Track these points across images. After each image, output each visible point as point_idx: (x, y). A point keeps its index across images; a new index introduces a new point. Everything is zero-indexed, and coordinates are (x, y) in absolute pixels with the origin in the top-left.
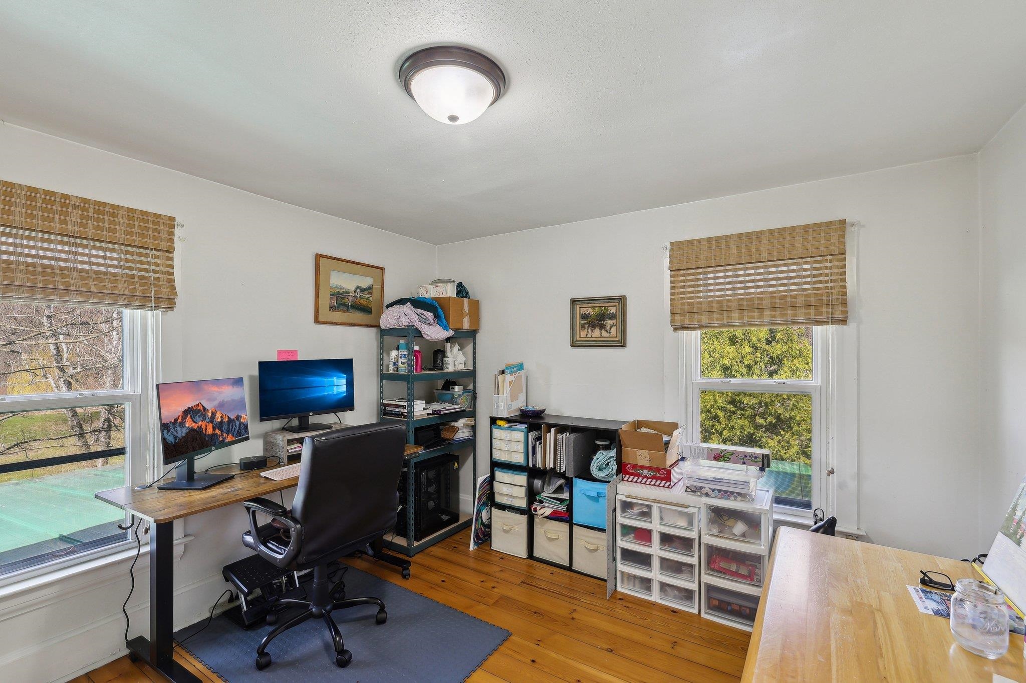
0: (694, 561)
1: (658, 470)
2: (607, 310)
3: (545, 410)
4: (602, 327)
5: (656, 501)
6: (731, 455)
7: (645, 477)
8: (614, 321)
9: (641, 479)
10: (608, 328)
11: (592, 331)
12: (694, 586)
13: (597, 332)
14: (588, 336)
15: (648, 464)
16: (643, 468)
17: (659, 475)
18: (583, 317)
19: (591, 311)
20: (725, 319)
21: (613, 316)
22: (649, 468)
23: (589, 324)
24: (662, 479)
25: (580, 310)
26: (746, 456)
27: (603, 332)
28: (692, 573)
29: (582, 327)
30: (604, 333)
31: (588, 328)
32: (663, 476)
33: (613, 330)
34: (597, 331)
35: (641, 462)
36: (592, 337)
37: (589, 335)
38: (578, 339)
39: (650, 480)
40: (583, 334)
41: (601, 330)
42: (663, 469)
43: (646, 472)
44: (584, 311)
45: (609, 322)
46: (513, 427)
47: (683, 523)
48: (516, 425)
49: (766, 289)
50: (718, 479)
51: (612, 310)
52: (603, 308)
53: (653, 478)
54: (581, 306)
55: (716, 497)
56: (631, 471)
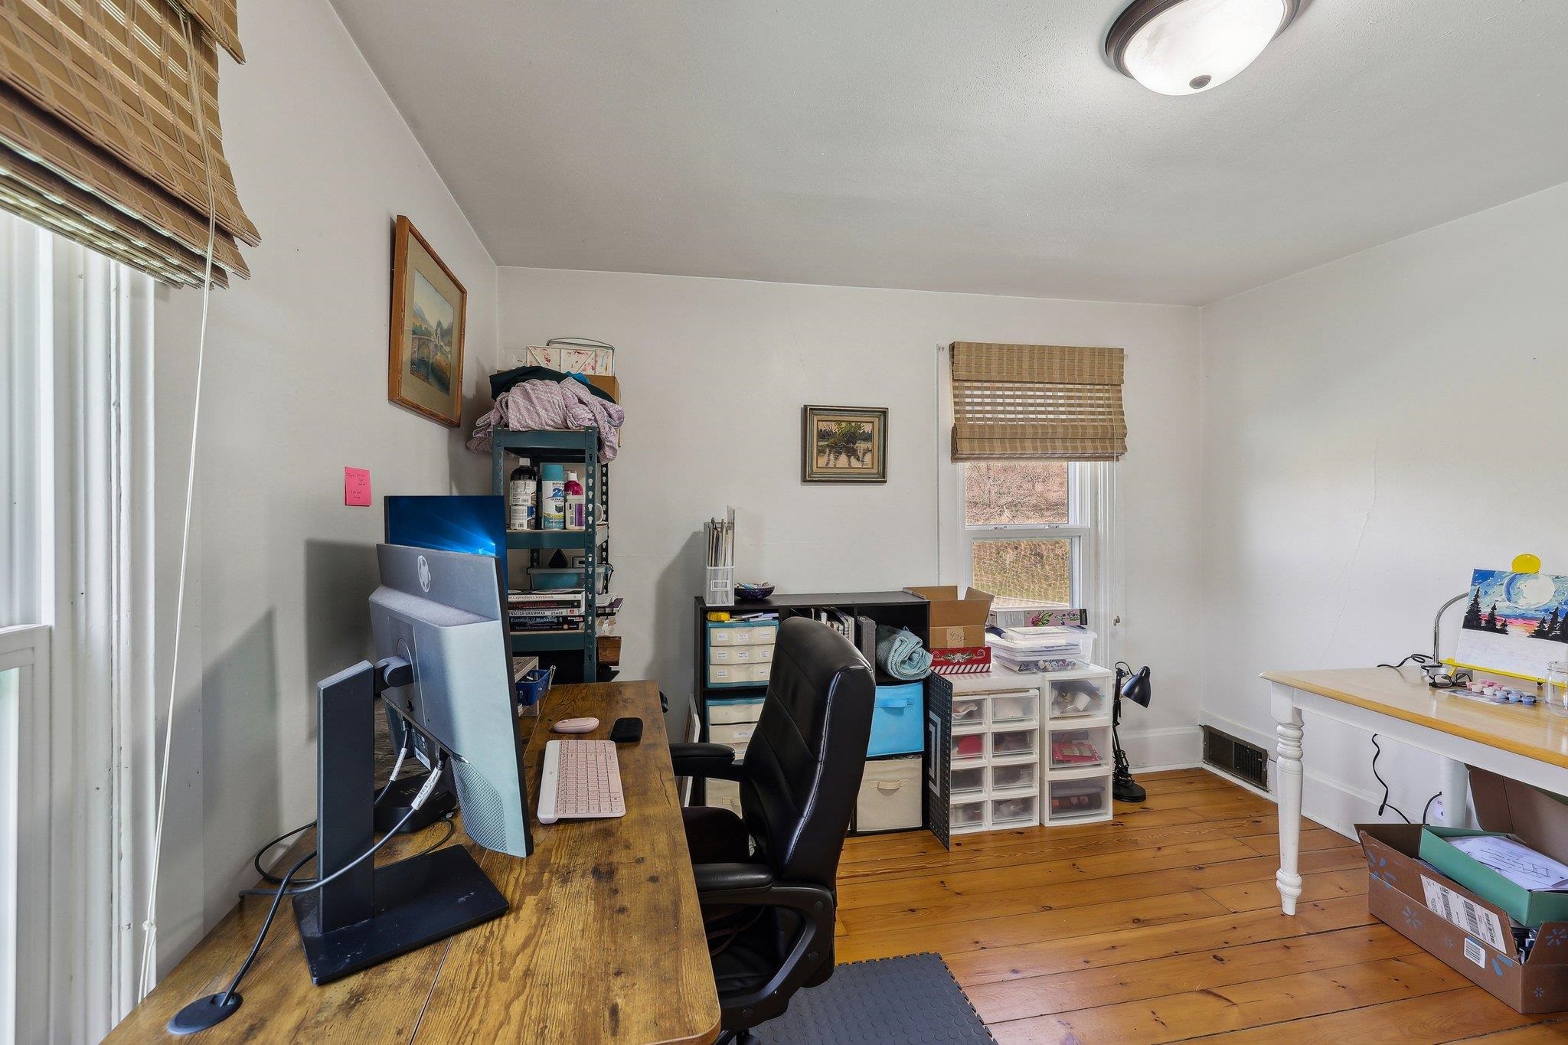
0: (1033, 758)
1: (975, 650)
2: (860, 428)
3: (773, 588)
4: (851, 453)
5: (990, 692)
6: (1050, 615)
7: (959, 663)
8: (869, 445)
9: (951, 667)
10: (860, 455)
11: (836, 458)
12: (1033, 791)
13: (843, 460)
14: (829, 466)
15: (961, 645)
16: (954, 651)
17: (975, 657)
18: (823, 435)
19: (834, 428)
20: (1019, 449)
21: (868, 438)
22: (963, 651)
23: (831, 447)
24: (978, 662)
25: (819, 424)
26: (1064, 615)
27: (853, 459)
28: (1031, 776)
29: (821, 451)
30: (854, 463)
31: (830, 453)
32: (980, 658)
33: (868, 458)
34: (843, 458)
35: (952, 644)
36: (835, 467)
37: (831, 465)
38: (815, 469)
39: (963, 666)
40: (822, 461)
41: (849, 457)
42: (980, 648)
43: (958, 657)
44: (823, 426)
45: (861, 446)
46: (751, 620)
47: (1016, 713)
48: (757, 617)
49: (1057, 416)
50: (1050, 647)
51: (867, 428)
52: (853, 424)
53: (967, 663)
54: (820, 418)
55: (1054, 670)
56: (939, 659)
